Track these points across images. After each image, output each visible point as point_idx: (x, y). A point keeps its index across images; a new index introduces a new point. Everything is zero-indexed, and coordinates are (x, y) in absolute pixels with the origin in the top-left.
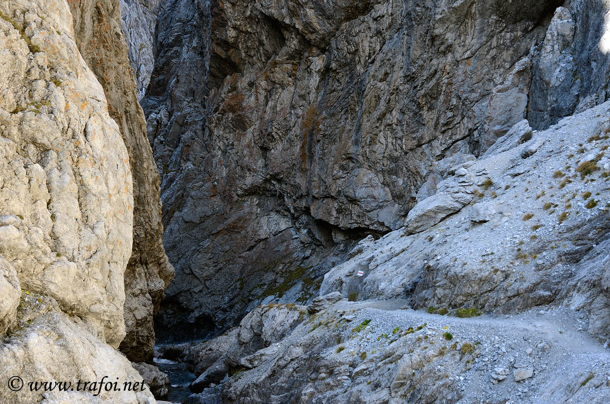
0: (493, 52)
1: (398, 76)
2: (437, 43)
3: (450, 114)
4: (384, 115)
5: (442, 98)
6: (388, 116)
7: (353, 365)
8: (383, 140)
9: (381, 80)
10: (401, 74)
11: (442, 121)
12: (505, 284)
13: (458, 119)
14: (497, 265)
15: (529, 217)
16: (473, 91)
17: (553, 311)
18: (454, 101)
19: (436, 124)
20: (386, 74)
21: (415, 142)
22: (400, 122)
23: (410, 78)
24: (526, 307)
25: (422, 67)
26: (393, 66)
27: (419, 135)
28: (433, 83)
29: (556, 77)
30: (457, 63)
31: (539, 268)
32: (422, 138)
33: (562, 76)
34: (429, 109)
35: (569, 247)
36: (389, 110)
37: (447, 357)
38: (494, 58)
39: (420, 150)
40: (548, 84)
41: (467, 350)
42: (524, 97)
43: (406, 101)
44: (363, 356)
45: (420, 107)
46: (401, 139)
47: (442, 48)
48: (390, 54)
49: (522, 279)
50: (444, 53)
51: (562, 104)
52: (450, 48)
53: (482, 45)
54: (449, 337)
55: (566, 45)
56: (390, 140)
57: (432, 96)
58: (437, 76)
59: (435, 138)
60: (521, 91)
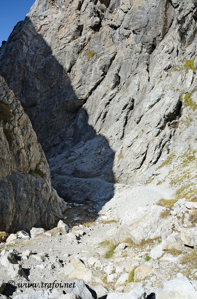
0: (65, 119)
1: (43, 122)
2: (53, 116)
3: (55, 131)
4: (39, 130)
5: (54, 127)
6: (40, 130)
7: (70, 187)
8: (39, 135)
9: (39, 122)
10: (44, 121)
11: (53, 132)
12: (92, 173)
13: (57, 132)
14: (90, 170)
15: (92, 162)
16: (61, 127)
17: (100, 177)
18: (56, 128)
19: (52, 133)
20: (40, 121)
21: (47, 136)
22: (43, 132)
23: (46, 123)
24: (95, 177)
25: (49, 120)
26: (42, 119)
27: (48, 135)
28: (51, 124)
29: (80, 127)
30: (57, 120)
31: (96, 171)
32: (49, 135)
33: (81, 127)
34: (50, 130)
35: (100, 167)
36: (41, 129)
37: (86, 185)
38: (65, 120)
39: (48, 138)
40: (79, 128)
41: (89, 184)
42: (73, 130)
43: (45, 127)
44: (72, 186)
45: (48, 129)
46: (44, 135)
47: (54, 117)
48: (41, 117)
49: (94, 172)
50: (54, 118)
51: (82, 133)
52: (55, 117)
53: (62, 117)
54: (86, 182)
55: (82, 121)
56: (41, 135)
57: (51, 127)
58: (53, 123)
59: (52, 136)
60: (73, 129)
